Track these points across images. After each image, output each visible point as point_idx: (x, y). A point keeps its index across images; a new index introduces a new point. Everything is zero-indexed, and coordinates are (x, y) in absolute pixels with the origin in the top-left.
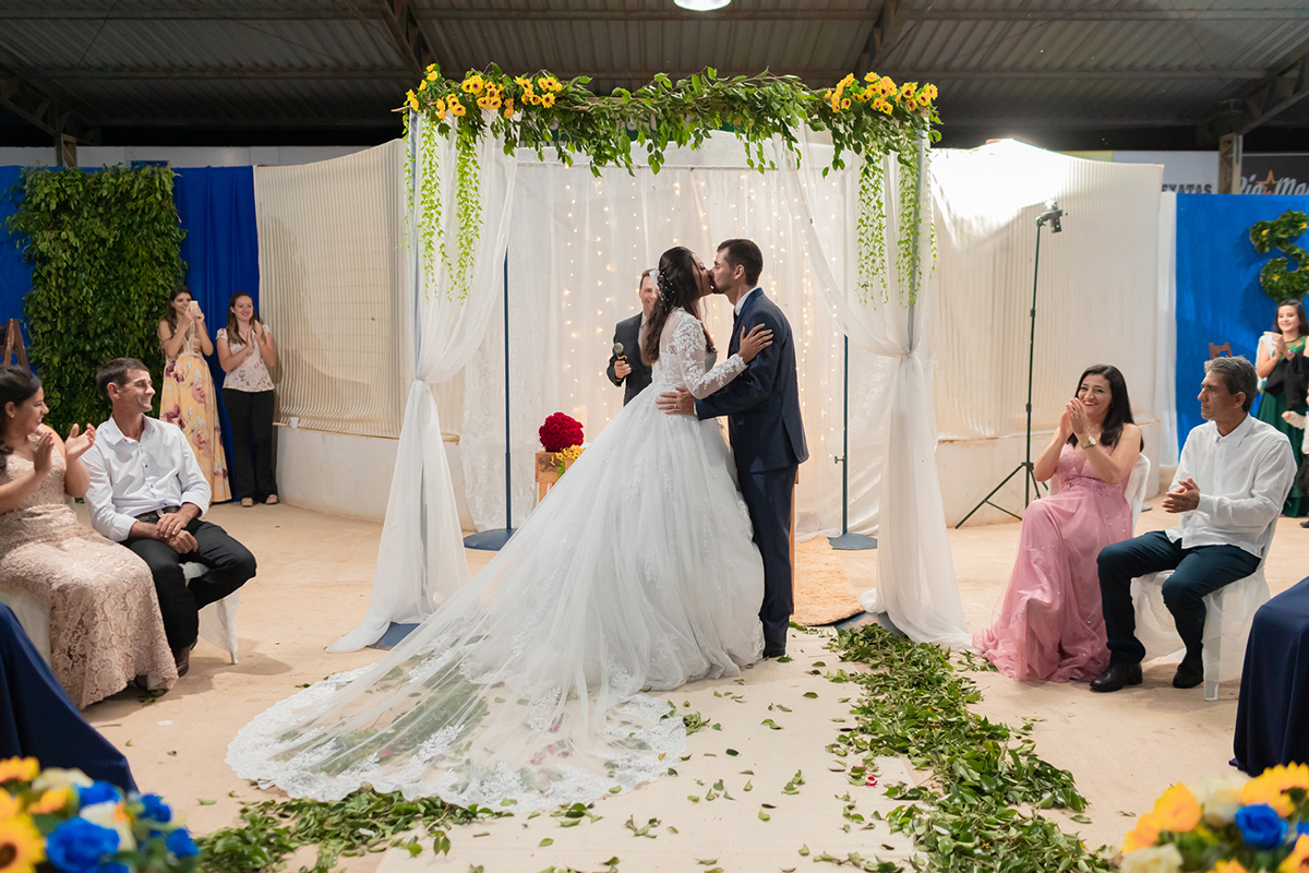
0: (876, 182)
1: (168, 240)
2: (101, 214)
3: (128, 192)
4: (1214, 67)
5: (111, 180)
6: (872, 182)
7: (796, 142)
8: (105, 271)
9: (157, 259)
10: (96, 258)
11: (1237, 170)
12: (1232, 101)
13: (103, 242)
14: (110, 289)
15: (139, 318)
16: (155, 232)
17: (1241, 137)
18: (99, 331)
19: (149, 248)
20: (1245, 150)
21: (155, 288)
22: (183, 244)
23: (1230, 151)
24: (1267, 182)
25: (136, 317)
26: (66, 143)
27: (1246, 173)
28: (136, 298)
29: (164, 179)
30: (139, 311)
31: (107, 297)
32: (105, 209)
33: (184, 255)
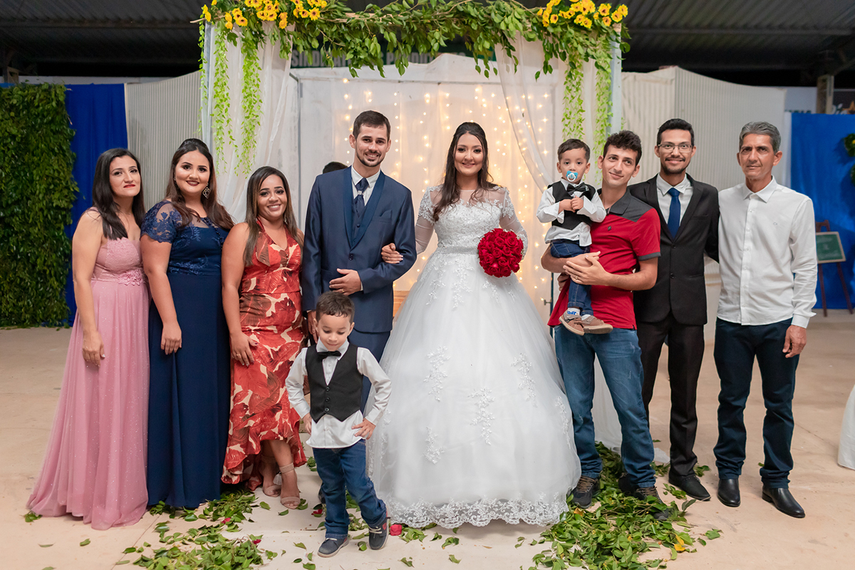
0: (577, 83)
1: (61, 137)
2: (12, 117)
3: (32, 102)
4: (815, 27)
5: (20, 92)
6: (574, 83)
7: (514, 50)
8: (15, 159)
9: (53, 150)
10: (9, 149)
11: (830, 100)
12: (827, 51)
13: (13, 137)
14: (19, 172)
15: (40, 193)
16: (52, 130)
17: (833, 78)
18: (10, 202)
19: (47, 142)
20: (836, 86)
21: (52, 172)
22: (72, 139)
23: (824, 87)
24: (850, 109)
25: (38, 192)
26: (12, 74)
27: (836, 103)
28: (38, 178)
29: (58, 92)
30: (40, 188)
31: (16, 178)
32: (15, 113)
33: (74, 147)
